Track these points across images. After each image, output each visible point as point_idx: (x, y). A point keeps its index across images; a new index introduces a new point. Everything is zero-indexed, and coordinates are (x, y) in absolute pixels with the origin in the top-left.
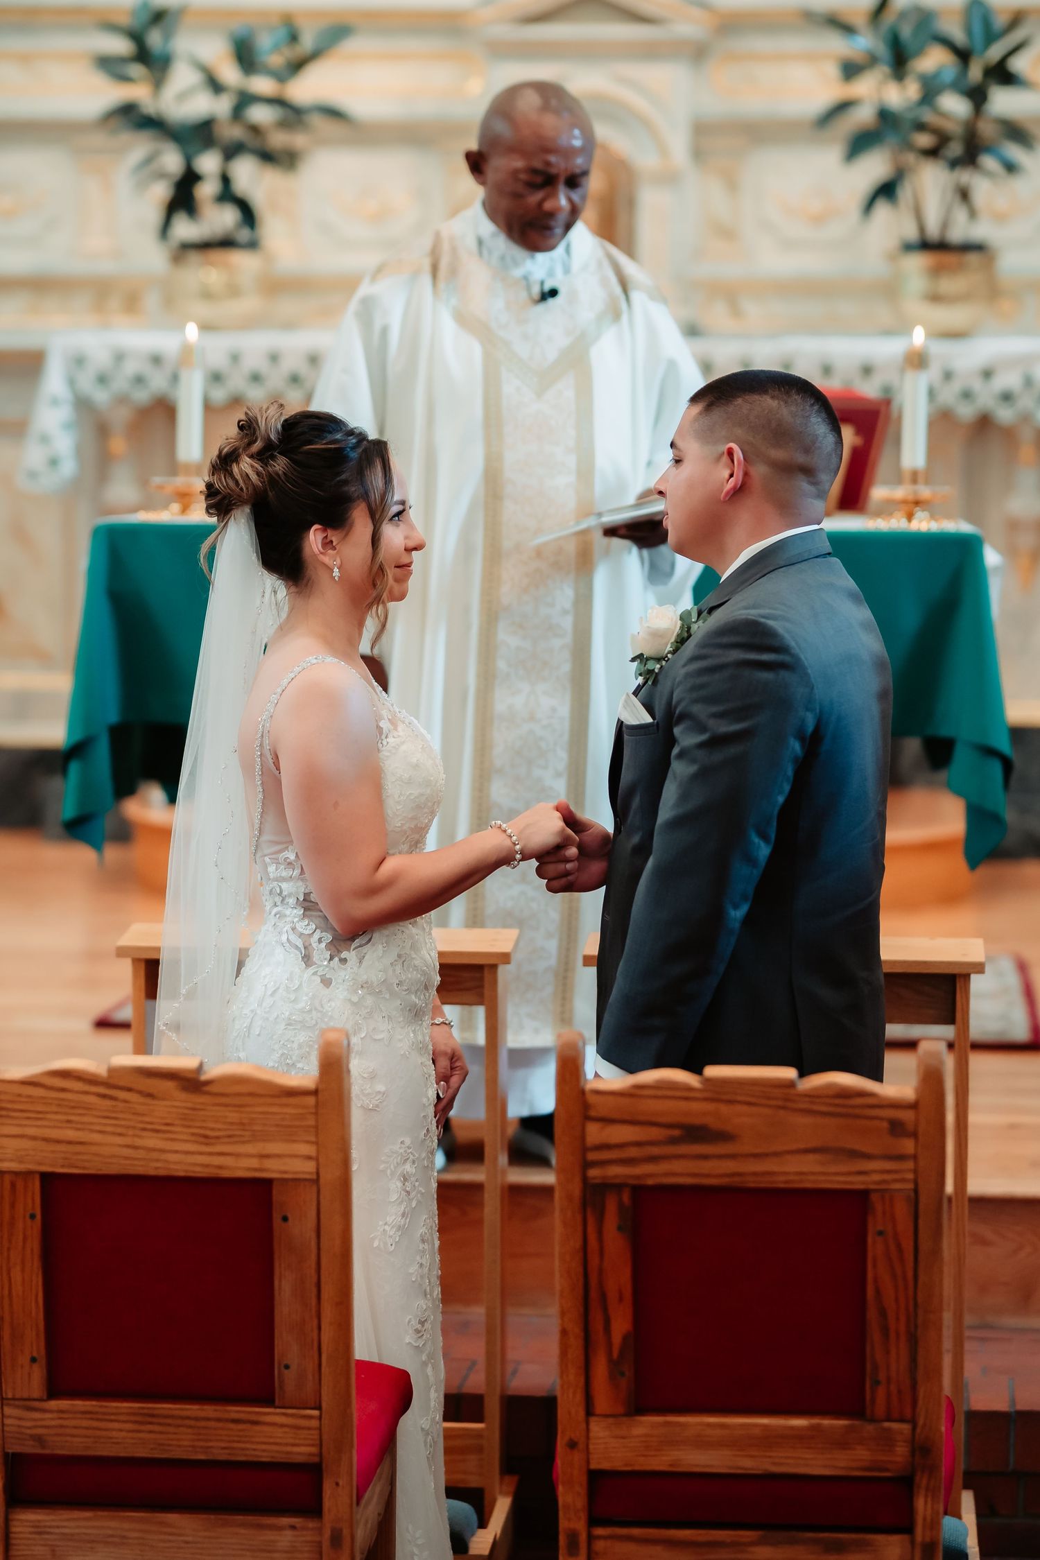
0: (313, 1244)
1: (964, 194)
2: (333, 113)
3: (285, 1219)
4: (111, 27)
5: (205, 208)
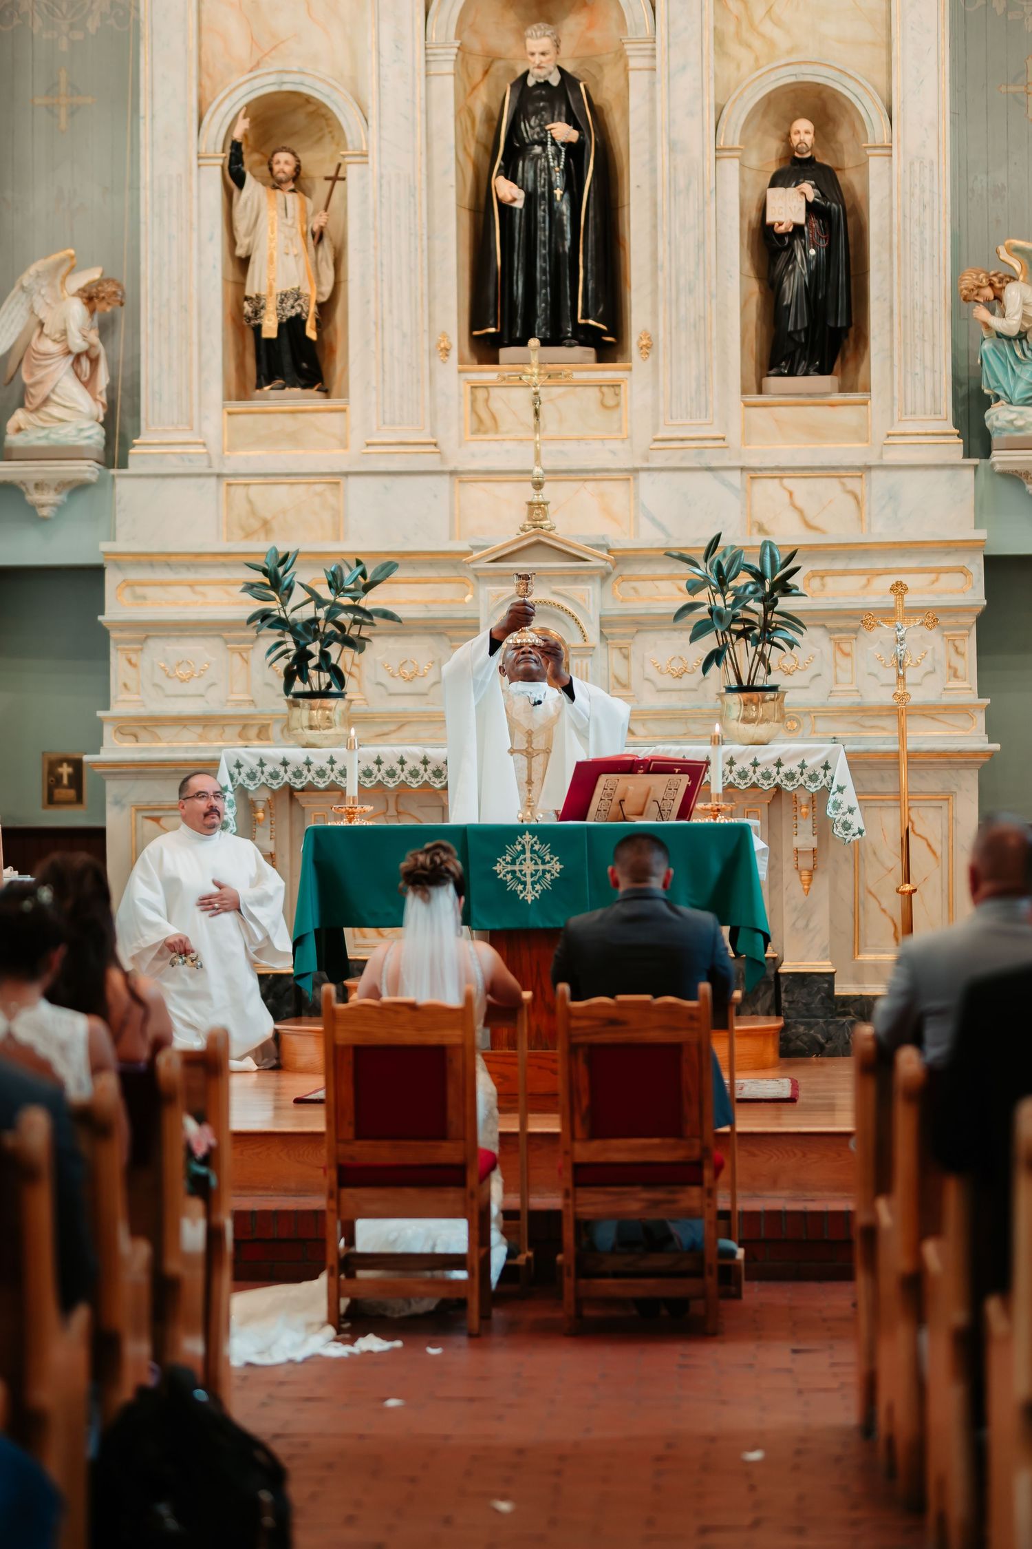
0: (463, 1070)
3: (451, 1062)
4: (253, 566)
5: (313, 673)
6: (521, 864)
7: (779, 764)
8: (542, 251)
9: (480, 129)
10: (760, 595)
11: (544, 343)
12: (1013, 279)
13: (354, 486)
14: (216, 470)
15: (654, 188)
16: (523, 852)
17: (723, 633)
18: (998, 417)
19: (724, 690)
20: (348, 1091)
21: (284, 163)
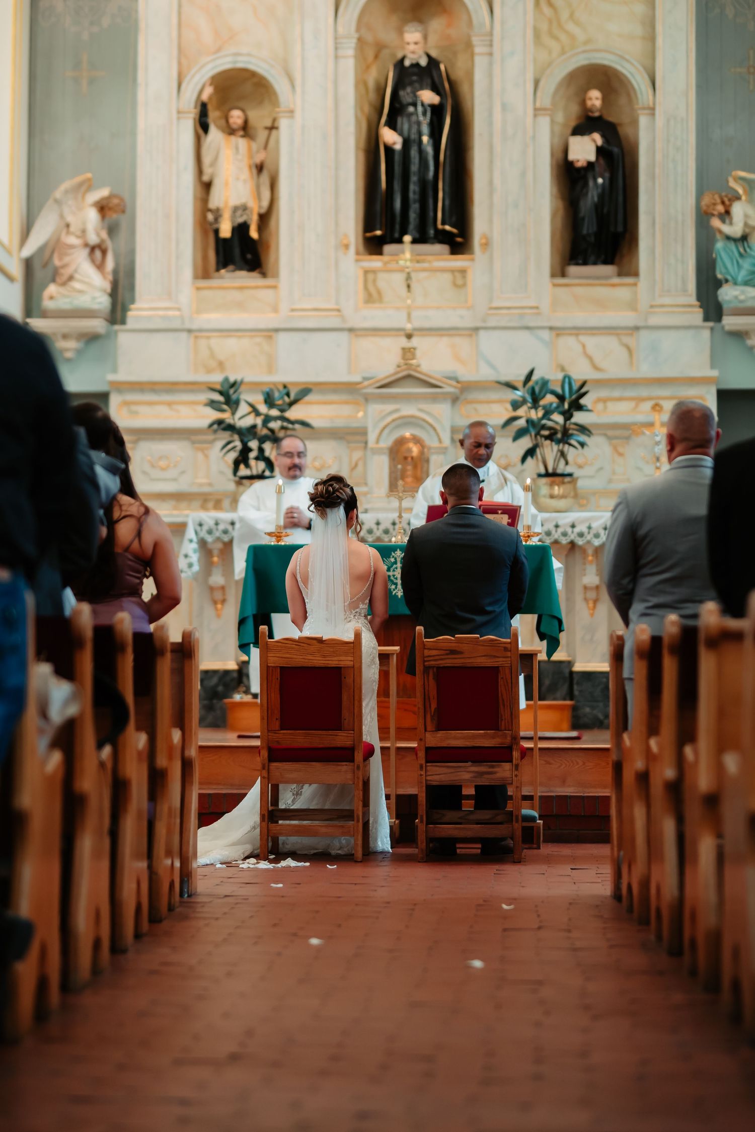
0: (353, 684)
1: (563, 454)
2: (304, 424)
3: (345, 678)
4: (213, 390)
5: (252, 462)
6: (394, 571)
7: (573, 526)
8: (414, 179)
9: (372, 96)
10: (561, 409)
11: (414, 241)
12: (738, 198)
13: (283, 339)
14: (188, 325)
15: (491, 135)
16: (395, 563)
17: (536, 436)
18: (727, 294)
19: (535, 476)
20: (276, 697)
21: (236, 117)
